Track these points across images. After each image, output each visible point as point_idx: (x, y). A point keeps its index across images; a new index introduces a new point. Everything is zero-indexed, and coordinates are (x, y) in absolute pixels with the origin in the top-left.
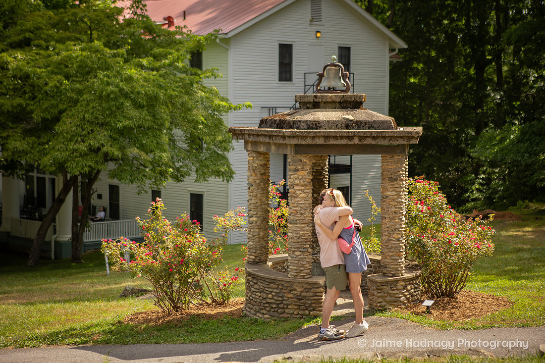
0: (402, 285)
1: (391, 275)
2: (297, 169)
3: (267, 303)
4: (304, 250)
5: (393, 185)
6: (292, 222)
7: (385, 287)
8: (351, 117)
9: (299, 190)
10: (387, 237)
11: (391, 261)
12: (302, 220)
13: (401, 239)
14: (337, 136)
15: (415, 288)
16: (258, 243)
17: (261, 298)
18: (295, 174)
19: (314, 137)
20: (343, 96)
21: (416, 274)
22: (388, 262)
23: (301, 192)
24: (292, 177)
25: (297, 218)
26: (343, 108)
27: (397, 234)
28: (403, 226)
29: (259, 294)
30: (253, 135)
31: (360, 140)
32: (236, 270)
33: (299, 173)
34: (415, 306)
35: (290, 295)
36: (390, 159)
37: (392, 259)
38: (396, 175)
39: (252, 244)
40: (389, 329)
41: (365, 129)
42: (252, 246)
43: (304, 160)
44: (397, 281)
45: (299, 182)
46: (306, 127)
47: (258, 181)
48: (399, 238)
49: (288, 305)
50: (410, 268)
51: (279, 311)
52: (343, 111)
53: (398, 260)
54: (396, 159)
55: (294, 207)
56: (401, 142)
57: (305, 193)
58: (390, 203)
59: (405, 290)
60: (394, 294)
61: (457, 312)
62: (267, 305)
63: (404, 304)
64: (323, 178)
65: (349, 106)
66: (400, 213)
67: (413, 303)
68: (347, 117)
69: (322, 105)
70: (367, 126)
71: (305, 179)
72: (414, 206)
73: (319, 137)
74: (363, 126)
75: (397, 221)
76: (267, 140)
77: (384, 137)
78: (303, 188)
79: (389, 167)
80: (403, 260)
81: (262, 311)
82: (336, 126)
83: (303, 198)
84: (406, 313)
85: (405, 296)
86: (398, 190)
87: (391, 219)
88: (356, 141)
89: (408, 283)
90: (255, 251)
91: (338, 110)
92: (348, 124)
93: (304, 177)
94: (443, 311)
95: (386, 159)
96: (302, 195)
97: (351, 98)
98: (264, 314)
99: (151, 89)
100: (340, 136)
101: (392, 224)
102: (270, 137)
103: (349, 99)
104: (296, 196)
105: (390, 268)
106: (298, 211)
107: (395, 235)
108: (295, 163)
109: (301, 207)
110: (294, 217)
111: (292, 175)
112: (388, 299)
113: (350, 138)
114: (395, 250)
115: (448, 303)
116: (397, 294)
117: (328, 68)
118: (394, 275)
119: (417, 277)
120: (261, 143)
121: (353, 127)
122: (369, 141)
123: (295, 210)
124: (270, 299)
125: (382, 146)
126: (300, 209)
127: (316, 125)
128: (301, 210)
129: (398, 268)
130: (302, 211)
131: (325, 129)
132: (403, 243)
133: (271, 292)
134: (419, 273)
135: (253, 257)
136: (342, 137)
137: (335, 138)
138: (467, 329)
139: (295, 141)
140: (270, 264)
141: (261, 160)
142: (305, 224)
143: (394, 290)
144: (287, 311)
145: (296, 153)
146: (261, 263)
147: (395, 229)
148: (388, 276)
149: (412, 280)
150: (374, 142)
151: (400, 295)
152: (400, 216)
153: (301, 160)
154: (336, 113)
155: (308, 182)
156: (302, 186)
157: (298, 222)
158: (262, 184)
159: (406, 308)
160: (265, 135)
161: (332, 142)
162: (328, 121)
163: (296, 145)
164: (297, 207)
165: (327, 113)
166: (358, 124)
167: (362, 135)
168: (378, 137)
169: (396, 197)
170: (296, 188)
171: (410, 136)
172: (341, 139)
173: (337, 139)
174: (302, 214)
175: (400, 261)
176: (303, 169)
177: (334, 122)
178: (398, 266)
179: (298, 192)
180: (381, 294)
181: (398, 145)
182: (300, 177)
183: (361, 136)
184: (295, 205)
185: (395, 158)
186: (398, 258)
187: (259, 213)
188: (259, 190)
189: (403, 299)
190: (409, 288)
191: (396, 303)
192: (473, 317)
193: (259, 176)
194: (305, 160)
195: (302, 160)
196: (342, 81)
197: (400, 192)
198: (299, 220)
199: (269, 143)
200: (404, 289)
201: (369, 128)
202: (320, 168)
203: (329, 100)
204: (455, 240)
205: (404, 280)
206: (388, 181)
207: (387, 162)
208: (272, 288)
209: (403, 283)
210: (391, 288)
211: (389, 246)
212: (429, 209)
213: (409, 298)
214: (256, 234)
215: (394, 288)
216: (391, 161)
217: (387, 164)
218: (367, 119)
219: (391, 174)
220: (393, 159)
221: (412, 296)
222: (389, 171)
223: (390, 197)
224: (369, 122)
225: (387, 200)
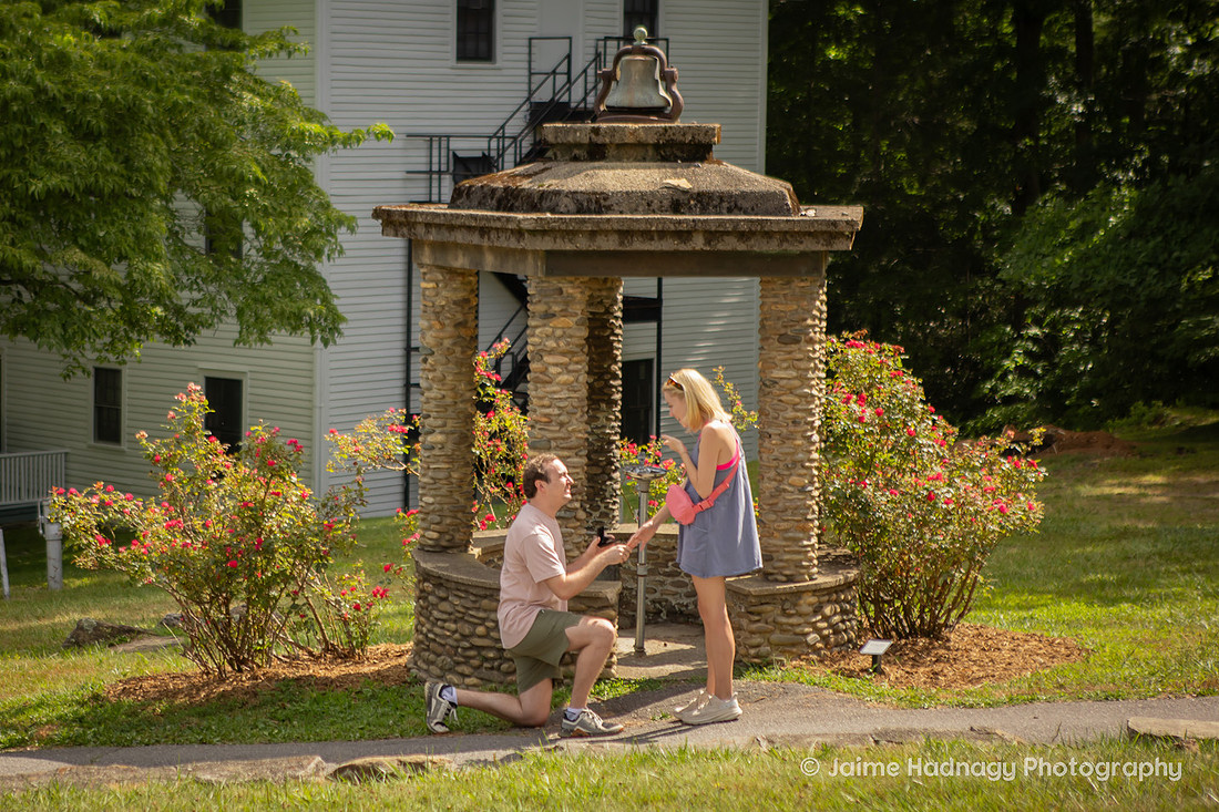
0: (810, 605)
1: (784, 579)
2: (551, 311)
3: (473, 647)
4: (568, 514)
5: (790, 353)
6: (538, 445)
7: (769, 608)
8: (684, 184)
9: (556, 365)
10: (775, 484)
11: (784, 543)
12: (563, 439)
13: (810, 488)
14: (650, 231)
15: (844, 612)
16: (447, 500)
17: (457, 636)
18: (545, 325)
19: (593, 234)
20: (665, 129)
21: (846, 578)
22: (775, 546)
23: (560, 370)
24: (538, 331)
25: (549, 435)
26: (664, 159)
27: (800, 475)
28: (815, 456)
29: (453, 626)
30: (439, 226)
31: (708, 242)
32: (387, 569)
33: (555, 322)
34: (844, 657)
36: (783, 289)
37: (786, 539)
38: (797, 327)
39: (431, 500)
40: (778, 708)
41: (720, 213)
42: (432, 507)
43: (569, 290)
44: (799, 593)
45: (555, 345)
46: (572, 207)
47: (447, 343)
48: (804, 487)
50: (830, 564)
51: (505, 666)
52: (665, 167)
53: (802, 540)
54: (797, 290)
55: (543, 406)
56: (809, 245)
57: (569, 372)
58: (783, 398)
59: (820, 617)
60: (792, 625)
61: (949, 671)
62: (472, 653)
63: (817, 651)
64: (608, 336)
65: (679, 154)
66: (807, 423)
67: (837, 649)
68: (674, 182)
69: (612, 152)
70: (725, 205)
71: (571, 337)
72: (843, 407)
73: (606, 233)
74: (716, 207)
75: (799, 442)
76: (475, 239)
77: (769, 235)
78: (566, 360)
79: (781, 307)
80: (814, 540)
81: (460, 669)
82: (649, 205)
83: (565, 384)
84: (821, 673)
85: (818, 631)
86: (802, 365)
87: (785, 439)
88: (698, 243)
89: (826, 598)
90: (438, 519)
91: (651, 164)
92: (678, 201)
93: (569, 332)
94: (913, 666)
95: (773, 290)
96: (564, 378)
97: (684, 135)
98: (464, 675)
99: (119, 89)
100: (658, 231)
101: (787, 450)
102: (484, 231)
103: (679, 138)
104: (547, 379)
105: (781, 561)
106: (553, 418)
107: (794, 479)
108: (546, 296)
109: (559, 408)
110: (543, 432)
111: (536, 327)
112: (776, 637)
113: (683, 234)
114: (793, 514)
115: (927, 649)
116: (799, 625)
117: (626, 58)
118: (790, 579)
119: (848, 585)
120: (457, 245)
121: (690, 208)
122: (730, 244)
123: (546, 415)
124: (479, 637)
125: (761, 256)
126: (557, 412)
127: (598, 202)
128: (559, 415)
129: (801, 561)
130: (564, 418)
131: (621, 213)
132: (813, 498)
133: (484, 620)
134: (853, 574)
135: (435, 535)
136: (662, 234)
137: (647, 235)
138: (971, 707)
139: (547, 244)
140: (476, 551)
141: (455, 289)
142: (569, 448)
143: (791, 616)
145: (550, 272)
146: (455, 551)
147: (795, 463)
148: (777, 581)
149: (836, 592)
150: (741, 247)
151: (807, 630)
152: (806, 431)
153: (560, 291)
154: (648, 172)
155: (577, 346)
156: (563, 354)
157: (553, 444)
158: (458, 349)
159: (821, 661)
160: (469, 228)
161: (638, 245)
162: (627, 193)
163: (549, 253)
164: (549, 407)
165: (626, 172)
166: (704, 200)
167: (713, 229)
168: (752, 233)
169: (797, 383)
170: (548, 359)
171: (831, 231)
172: (661, 238)
173: (652, 239)
174: (562, 425)
175: (805, 543)
176: (565, 313)
177: (643, 195)
178: (802, 557)
179: (553, 370)
180: (759, 624)
181: (803, 254)
182: (559, 333)
183: (711, 232)
184: (546, 402)
185: (793, 285)
186: (801, 535)
187: (450, 423)
188: (450, 365)
189: (812, 638)
190: (828, 611)
191: (795, 647)
192: (986, 682)
193: (450, 329)
194: (571, 291)
195: (564, 290)
196: (662, 92)
197: (807, 370)
198: (555, 439)
199: (479, 248)
200: (816, 612)
201: (730, 211)
202: (602, 311)
203: (630, 140)
204: (944, 492)
205: (817, 591)
206: (777, 344)
207: (775, 296)
208: (485, 611)
209: (813, 600)
210: (784, 610)
211: (780, 505)
212: (879, 414)
213: (828, 636)
214: (441, 475)
215: (792, 612)
216: (785, 292)
217: (776, 300)
218: (725, 189)
219: (785, 327)
220: (790, 288)
221: (837, 632)
222: (779, 319)
223: (783, 383)
224: (731, 196)
225: (775, 391)
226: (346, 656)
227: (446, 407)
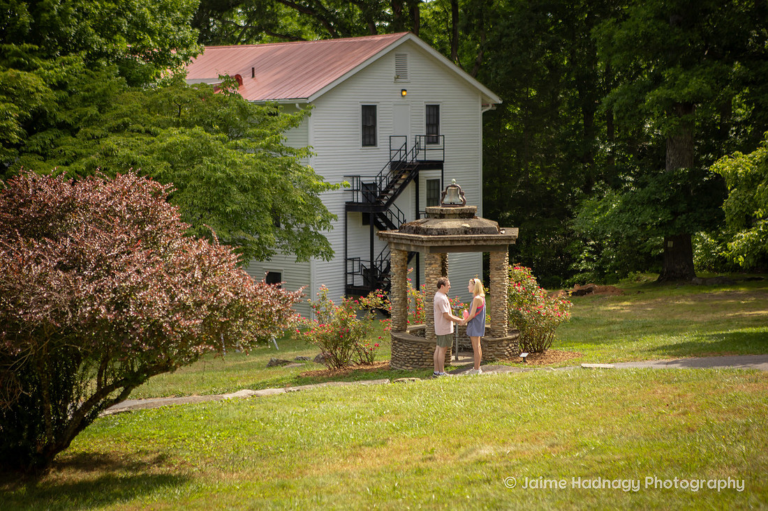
0: (505, 344)
1: (498, 336)
2: (431, 263)
3: (410, 358)
5: (499, 273)
6: (428, 300)
7: (494, 345)
8: (468, 226)
11: (498, 327)
13: (505, 311)
15: (515, 346)
16: (400, 317)
17: (405, 355)
18: (430, 267)
19: (443, 241)
20: (462, 209)
22: (495, 327)
24: (428, 268)
26: (461, 218)
27: (502, 307)
28: (506, 302)
29: (404, 353)
30: (397, 238)
31: (475, 243)
32: (380, 338)
33: (432, 266)
34: (515, 358)
35: (427, 352)
36: (496, 255)
37: (498, 325)
38: (500, 266)
39: (395, 317)
41: (478, 234)
43: (436, 257)
44: (502, 340)
45: (433, 272)
46: (437, 233)
47: (399, 271)
48: (503, 310)
49: (425, 359)
50: (511, 332)
51: (420, 363)
52: (462, 220)
56: (503, 243)
58: (497, 286)
60: (501, 349)
61: (544, 361)
62: (410, 360)
63: (508, 357)
64: (445, 268)
65: (466, 216)
67: (513, 356)
68: (465, 225)
69: (446, 216)
70: (479, 231)
71: (437, 270)
72: (514, 287)
73: (447, 241)
74: (477, 232)
75: (501, 298)
76: (409, 242)
77: (492, 240)
79: (496, 260)
80: (506, 325)
82: (458, 232)
84: (508, 363)
85: (508, 351)
86: (503, 276)
87: (497, 297)
88: (473, 243)
89: (510, 342)
90: (397, 322)
91: (458, 219)
92: (466, 231)
93: (437, 268)
94: (534, 360)
95: (493, 255)
97: (467, 211)
98: (408, 366)
101: (498, 300)
102: (411, 240)
103: (465, 212)
104: (431, 282)
105: (497, 331)
107: (500, 308)
108: (430, 258)
112: (496, 353)
113: (468, 241)
114: (500, 318)
115: (539, 356)
116: (503, 349)
117: (449, 188)
118: (500, 336)
119: (516, 338)
120: (403, 244)
121: (470, 233)
122: (481, 243)
123: (430, 292)
124: (412, 355)
125: (490, 246)
127: (443, 231)
129: (503, 331)
131: (450, 235)
132: (506, 313)
133: (414, 350)
134: (517, 335)
135: (397, 327)
136: (462, 241)
137: (458, 241)
139: (430, 244)
140: (408, 332)
141: (401, 255)
143: (500, 347)
144: (425, 363)
145: (431, 252)
146: (402, 331)
147: (500, 304)
148: (496, 337)
149: (513, 340)
150: (485, 244)
151: (505, 351)
152: (503, 295)
153: (434, 257)
154: (457, 222)
155: (439, 272)
156: (435, 275)
158: (402, 273)
159: (509, 359)
160: (407, 239)
161: (456, 244)
162: (452, 229)
163: (431, 247)
165: (451, 222)
166: (473, 230)
168: (488, 240)
169: (501, 281)
170: (431, 276)
171: (509, 239)
173: (460, 242)
175: (504, 326)
176: (435, 263)
177: (456, 229)
179: (432, 279)
180: (491, 349)
181: (502, 245)
182: (434, 269)
183: (476, 240)
184: (430, 288)
185: (499, 254)
186: (503, 324)
187: (400, 295)
188: (400, 278)
189: (506, 353)
190: (510, 345)
191: (502, 356)
192: (554, 363)
193: (400, 267)
196: (460, 198)
199: (410, 245)
200: (507, 346)
201: (481, 233)
203: (452, 213)
204: (543, 311)
205: (507, 340)
206: (495, 270)
207: (494, 257)
208: (414, 348)
209: (506, 342)
210: (498, 345)
211: (496, 316)
212: (524, 289)
213: (511, 353)
214: (398, 310)
218: (479, 227)
219: (497, 266)
221: (513, 351)
222: (495, 263)
223: (497, 281)
224: (481, 228)
225: (495, 283)
226: (368, 364)
227: (399, 290)
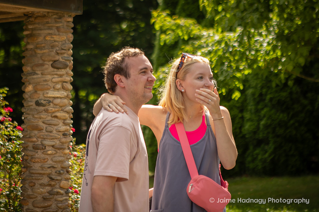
5: (61, 76)
10: (48, 188)
36: (56, 22)
38: (66, 55)
95: (48, 23)
206: (51, 69)
207: (50, 28)
216: (58, 25)
217: (51, 32)
219: (58, 54)
220: (61, 22)
222: (53, 47)
223: (57, 101)
